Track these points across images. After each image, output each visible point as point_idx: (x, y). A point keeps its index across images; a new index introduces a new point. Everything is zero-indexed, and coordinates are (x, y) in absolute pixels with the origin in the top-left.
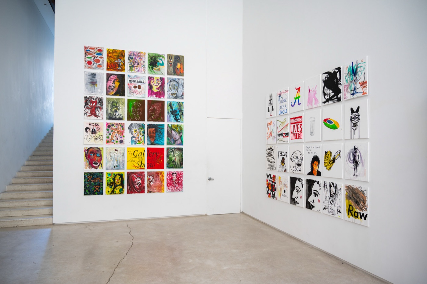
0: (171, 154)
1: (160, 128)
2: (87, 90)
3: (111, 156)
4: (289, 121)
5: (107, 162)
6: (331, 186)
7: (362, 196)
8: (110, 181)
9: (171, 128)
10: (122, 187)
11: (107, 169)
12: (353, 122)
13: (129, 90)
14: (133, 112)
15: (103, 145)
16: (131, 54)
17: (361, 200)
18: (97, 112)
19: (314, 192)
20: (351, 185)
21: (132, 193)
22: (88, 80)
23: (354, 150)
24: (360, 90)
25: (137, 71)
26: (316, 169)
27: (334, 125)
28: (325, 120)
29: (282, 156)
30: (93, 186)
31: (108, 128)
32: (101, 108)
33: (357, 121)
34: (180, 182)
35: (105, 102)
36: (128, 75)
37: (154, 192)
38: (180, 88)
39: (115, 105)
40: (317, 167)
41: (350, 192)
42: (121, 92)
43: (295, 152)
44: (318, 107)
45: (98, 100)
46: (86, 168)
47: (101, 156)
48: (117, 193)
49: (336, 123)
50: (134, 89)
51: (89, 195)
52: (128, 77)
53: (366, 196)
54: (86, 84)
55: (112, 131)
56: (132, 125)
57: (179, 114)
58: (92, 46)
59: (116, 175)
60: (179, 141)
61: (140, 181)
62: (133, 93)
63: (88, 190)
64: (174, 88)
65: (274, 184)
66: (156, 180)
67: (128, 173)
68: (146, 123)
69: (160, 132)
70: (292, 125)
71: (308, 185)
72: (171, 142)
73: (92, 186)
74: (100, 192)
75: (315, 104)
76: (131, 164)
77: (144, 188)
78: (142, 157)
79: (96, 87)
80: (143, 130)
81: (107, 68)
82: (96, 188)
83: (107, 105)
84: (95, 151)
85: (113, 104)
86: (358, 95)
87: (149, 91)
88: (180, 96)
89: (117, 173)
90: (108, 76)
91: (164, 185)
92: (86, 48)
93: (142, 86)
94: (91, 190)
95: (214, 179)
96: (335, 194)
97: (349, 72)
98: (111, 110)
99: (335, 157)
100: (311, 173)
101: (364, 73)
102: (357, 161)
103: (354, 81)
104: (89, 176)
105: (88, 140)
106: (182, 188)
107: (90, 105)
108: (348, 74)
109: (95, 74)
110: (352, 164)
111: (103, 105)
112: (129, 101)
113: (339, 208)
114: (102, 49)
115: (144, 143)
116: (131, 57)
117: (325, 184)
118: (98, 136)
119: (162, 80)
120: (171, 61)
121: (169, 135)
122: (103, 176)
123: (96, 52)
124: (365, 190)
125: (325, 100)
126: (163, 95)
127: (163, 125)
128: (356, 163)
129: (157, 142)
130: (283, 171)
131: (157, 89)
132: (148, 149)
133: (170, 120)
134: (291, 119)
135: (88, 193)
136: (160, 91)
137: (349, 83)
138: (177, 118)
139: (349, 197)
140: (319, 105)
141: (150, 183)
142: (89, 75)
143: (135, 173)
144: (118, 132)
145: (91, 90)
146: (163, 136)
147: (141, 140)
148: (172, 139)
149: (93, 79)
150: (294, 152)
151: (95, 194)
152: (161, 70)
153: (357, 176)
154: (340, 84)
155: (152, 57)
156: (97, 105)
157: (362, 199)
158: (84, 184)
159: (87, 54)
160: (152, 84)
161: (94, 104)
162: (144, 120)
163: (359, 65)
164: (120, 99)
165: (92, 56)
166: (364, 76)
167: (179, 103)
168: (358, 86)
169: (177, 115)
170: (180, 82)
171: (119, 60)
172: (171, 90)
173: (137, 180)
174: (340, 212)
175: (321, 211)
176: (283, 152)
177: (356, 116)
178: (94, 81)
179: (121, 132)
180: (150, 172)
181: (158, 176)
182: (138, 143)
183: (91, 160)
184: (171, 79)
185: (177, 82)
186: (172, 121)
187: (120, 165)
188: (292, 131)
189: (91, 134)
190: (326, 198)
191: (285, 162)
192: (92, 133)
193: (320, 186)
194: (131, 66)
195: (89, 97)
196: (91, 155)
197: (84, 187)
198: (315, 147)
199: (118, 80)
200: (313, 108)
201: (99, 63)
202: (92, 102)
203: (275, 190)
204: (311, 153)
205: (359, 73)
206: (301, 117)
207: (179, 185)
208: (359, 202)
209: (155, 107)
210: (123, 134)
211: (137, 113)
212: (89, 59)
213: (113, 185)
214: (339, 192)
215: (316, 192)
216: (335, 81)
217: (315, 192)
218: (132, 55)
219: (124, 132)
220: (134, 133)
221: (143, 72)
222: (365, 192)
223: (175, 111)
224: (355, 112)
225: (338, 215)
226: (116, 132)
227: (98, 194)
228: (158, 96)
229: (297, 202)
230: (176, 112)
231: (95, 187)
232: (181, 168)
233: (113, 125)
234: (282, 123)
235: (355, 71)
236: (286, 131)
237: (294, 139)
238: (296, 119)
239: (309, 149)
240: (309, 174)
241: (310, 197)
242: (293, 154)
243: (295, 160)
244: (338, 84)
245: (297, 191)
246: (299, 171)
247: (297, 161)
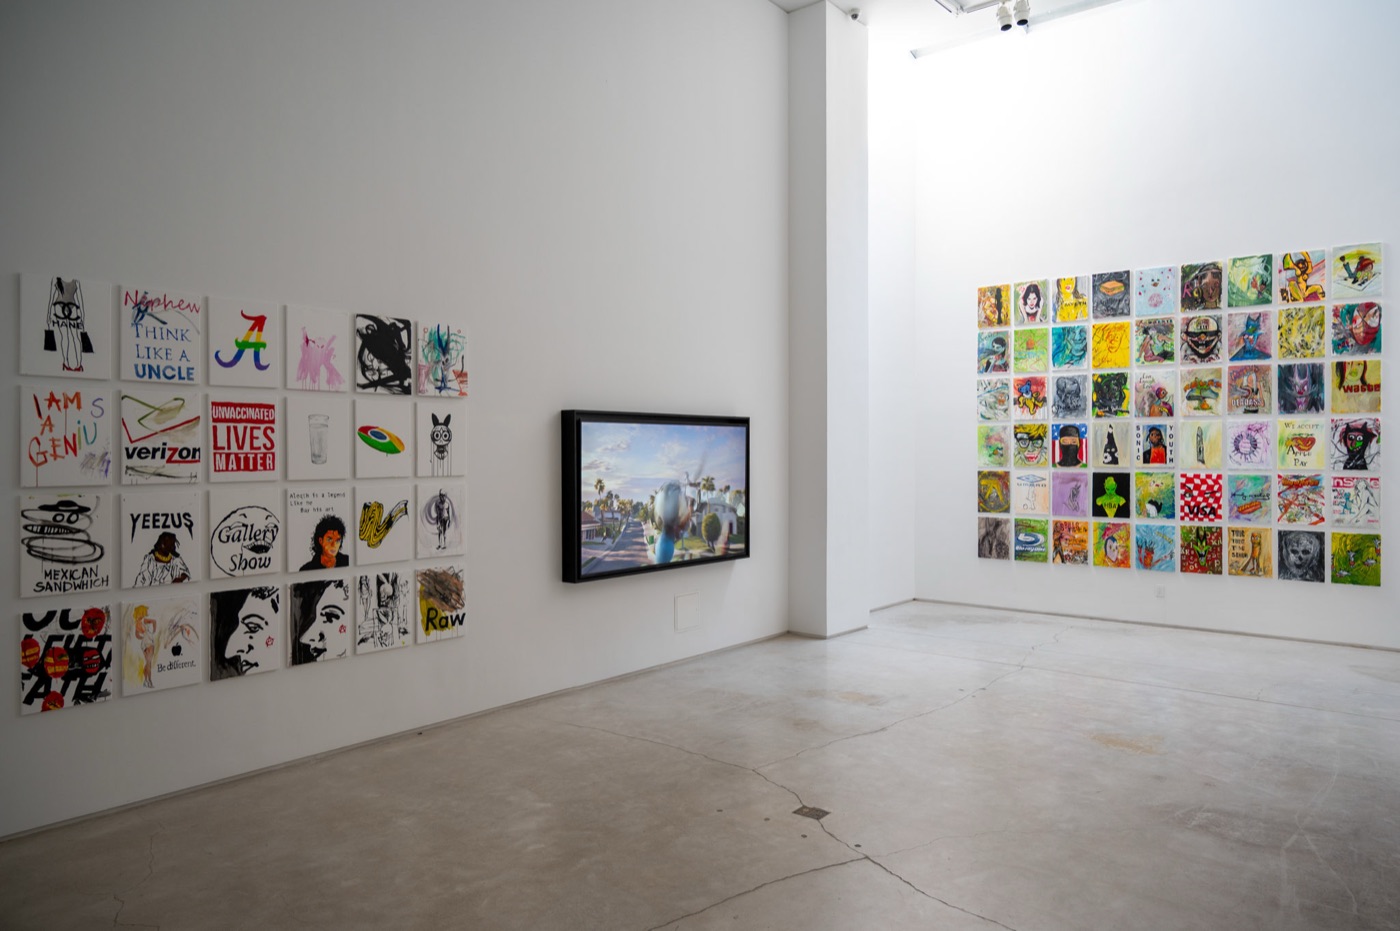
4: (201, 410)
6: (380, 583)
7: (455, 584)
12: (437, 443)
17: (454, 591)
19: (324, 612)
20: (433, 568)
23: (439, 498)
24: (454, 384)
26: (332, 550)
27: (390, 442)
28: (364, 430)
29: (161, 531)
33: (444, 443)
40: (337, 545)
41: (429, 583)
43: (239, 512)
44: (337, 392)
53: (462, 582)
65: (94, 644)
70: (222, 428)
71: (299, 601)
75: (329, 382)
86: (451, 393)
96: (393, 597)
97: (430, 340)
99: (394, 514)
100: (315, 564)
101: (463, 356)
102: (444, 520)
103: (442, 363)
108: (428, 342)
110: (435, 527)
113: (403, 625)
117: (364, 582)
124: (461, 570)
125: (362, 381)
128: (443, 522)
130: (169, 579)
134: (214, 404)
137: (432, 364)
139: (426, 594)
140: (341, 388)
150: (234, 512)
153: (444, 549)
154: (410, 358)
157: (454, 589)
163: (452, 337)
166: (463, 361)
168: (451, 376)
174: (407, 633)
175: (348, 652)
176: (167, 515)
177: (443, 432)
188: (219, 445)
190: (366, 613)
191: (177, 550)
193: (346, 591)
198: (326, 495)
200: (319, 391)
204: (311, 511)
205: (453, 353)
206: (272, 407)
208: (449, 595)
214: (405, 589)
215: (331, 609)
216: (397, 347)
217: (327, 610)
222: (460, 574)
224: (441, 424)
229: (248, 663)
234: (156, 409)
235: (444, 344)
236: (183, 442)
237: (232, 470)
238: (243, 409)
239: (305, 500)
240: (306, 568)
241: (308, 629)
242: (225, 519)
243: (242, 537)
244: (405, 357)
245: (249, 628)
246: (260, 567)
247: (250, 539)
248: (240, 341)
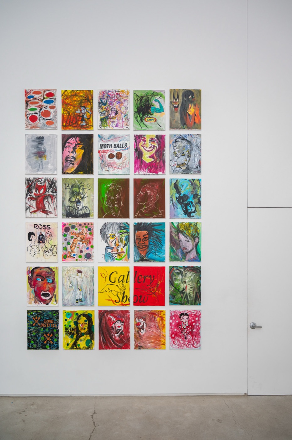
0: (179, 278)
1: (156, 230)
2: (30, 167)
3: (71, 283)
5: (64, 292)
8: (70, 326)
9: (178, 230)
10: (91, 337)
11: (64, 305)
13: (100, 162)
14: (108, 201)
15: (57, 262)
16: (103, 96)
18: (46, 205)
21: (107, 348)
22: (31, 149)
25: (114, 126)
30: (42, 334)
31: (66, 232)
32: (53, 198)
34: (194, 330)
35: (59, 186)
36: (99, 136)
37: (147, 348)
38: (193, 153)
39: (77, 190)
42: (86, 166)
45: (49, 183)
46: (31, 303)
47: (53, 282)
48: (82, 347)
50: (109, 159)
51: (35, 349)
52: (99, 138)
54: (28, 157)
55: (72, 237)
56: (106, 226)
57: (193, 201)
58: (37, 88)
59: (80, 316)
60: (193, 254)
61: (122, 328)
62: (107, 168)
63: (34, 341)
64: (183, 154)
66: (150, 327)
67: (100, 312)
68: (132, 221)
69: (157, 238)
72: (178, 256)
73: (40, 334)
74: (53, 344)
76: (106, 296)
77: (128, 339)
78: (125, 283)
79: (44, 161)
80: (126, 234)
81: (63, 126)
82: (47, 337)
83: (63, 191)
84: (45, 273)
85: (74, 189)
87: (136, 163)
88: (194, 167)
89: (82, 313)
90: (65, 140)
91: (164, 336)
92: (28, 93)
93: (124, 153)
94: (39, 341)
95: (261, 327)
98: (69, 200)
104: (35, 317)
105: (33, 253)
106: (198, 342)
107: (34, 193)
109: (43, 138)
111: (56, 192)
112: (101, 181)
114: (53, 93)
115: (129, 257)
116: (103, 101)
118: (49, 246)
119: (160, 139)
120: (176, 103)
121: (174, 243)
122: (58, 318)
123: (44, 98)
126: (162, 169)
127: (163, 224)
129: (151, 256)
131: (152, 157)
132: (135, 268)
133: (176, 214)
135: (35, 346)
136: (156, 161)
138: (189, 211)
141: (139, 331)
142: (33, 141)
143: (112, 312)
144: (82, 240)
145: (36, 167)
146: (163, 245)
147: (123, 252)
148: (180, 250)
149: (39, 146)
151: (46, 349)
152: (158, 121)
155: (141, 98)
156: (47, 193)
158: (28, 330)
159: (29, 103)
160: (142, 148)
161: (42, 191)
162: (127, 216)
164: (85, 179)
165: (38, 107)
167: (192, 182)
169: (188, 204)
170: (194, 142)
171: (82, 109)
172: (177, 158)
173: (117, 325)
178: (41, 151)
179: (87, 239)
180: (138, 311)
181: (153, 319)
182: (117, 259)
183: (38, 288)
184: (177, 136)
185: (189, 142)
186: (180, 215)
187: (86, 298)
189: (37, 244)
192: (39, 242)
194: (104, 118)
195: (34, 178)
196: (37, 279)
197: (28, 336)
199: (81, 146)
201: (49, 118)
202: (38, 188)
207: (192, 336)
209: (148, 191)
210: (90, 243)
211: (116, 204)
212: (32, 112)
213: (75, 332)
218: (105, 97)
219: (93, 240)
220: (110, 239)
221: (125, 128)
223: (186, 197)
226: (79, 239)
227: (50, 349)
228: (153, 169)
230: (187, 199)
231: (45, 335)
232: (197, 305)
233: (73, 227)
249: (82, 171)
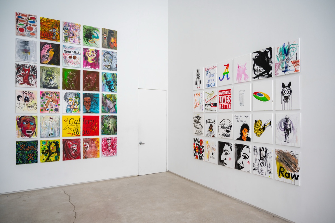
0: (106, 121)
1: (95, 97)
2: (19, 58)
3: (46, 124)
4: (217, 93)
5: (41, 130)
6: (261, 150)
7: (294, 160)
8: (45, 149)
9: (106, 98)
10: (58, 154)
11: (41, 137)
12: (284, 95)
13: (64, 59)
14: (68, 81)
15: (37, 113)
16: (66, 25)
17: (293, 163)
18: (30, 80)
19: (243, 155)
20: (283, 150)
21: (67, 159)
22: (20, 47)
23: (285, 119)
24: (292, 67)
25: (72, 42)
26: (245, 135)
27: (264, 97)
28: (255, 93)
29: (210, 124)
30: (26, 155)
31: (43, 96)
32: (35, 77)
33: (288, 95)
34: (114, 147)
35: (39, 70)
36: (63, 45)
37: (90, 157)
38: (113, 61)
39: (50, 73)
40: (247, 134)
41: (281, 156)
42: (55, 61)
43: (224, 120)
44: (247, 82)
45: (32, 68)
46: (19, 137)
47: (34, 124)
48: (52, 160)
49: (267, 96)
50: (69, 59)
51: (22, 164)
52: (63, 47)
53: (298, 160)
54: (18, 52)
55: (46, 100)
56: (67, 94)
57: (113, 84)
58: (24, 13)
59: (51, 143)
60: (113, 110)
61: (76, 148)
62: (68, 63)
63: (21, 159)
64: (108, 61)
65: (201, 147)
66: (91, 146)
67: (63, 140)
68: (82, 92)
69: (95, 101)
70: (220, 97)
71: (237, 149)
72: (106, 110)
73: (25, 155)
74: (34, 160)
75: (245, 79)
76: (67, 131)
77: (80, 154)
78: (78, 124)
79: (29, 55)
80: (78, 99)
81: (41, 37)
82: (30, 156)
83: (41, 73)
84: (28, 119)
85: (48, 73)
86: (290, 72)
87: (84, 62)
88: (114, 67)
89: (53, 141)
90: (42, 45)
91: (99, 151)
92: (18, 14)
93: (78, 56)
94: (25, 159)
95: (144, 143)
96: (265, 157)
97: (280, 52)
98: (45, 78)
99: (266, 125)
100: (240, 139)
101: (297, 54)
102: (288, 130)
103: (285, 60)
104: (22, 145)
105: (20, 108)
106: (116, 152)
107: (22, 73)
108: (279, 53)
109: (28, 42)
110: (284, 132)
111: (36, 74)
112: (64, 70)
113: (269, 169)
114: (35, 17)
115: (80, 111)
116: (66, 27)
117: (255, 148)
118: (32, 104)
119: (97, 52)
120: (105, 35)
121: (104, 104)
122: (37, 145)
123: (29, 19)
124: (297, 154)
125: (255, 76)
126: (98, 67)
127: (98, 95)
128: (287, 131)
129: (92, 110)
130: (211, 136)
131: (92, 60)
132: (84, 117)
133: (105, 90)
134: (219, 91)
135: (21, 162)
136: (95, 63)
137: (281, 61)
138: (111, 89)
139: (279, 160)
140: (248, 80)
141: (86, 149)
142: (21, 43)
143: (70, 140)
144: (53, 101)
145: (23, 58)
146: (98, 105)
147: (77, 108)
148: (107, 108)
149: (26, 46)
150: (223, 120)
151: (29, 163)
152: (96, 43)
153: (288, 142)
154: (271, 62)
155: (87, 30)
156: (30, 73)
157: (293, 162)
158: (17, 153)
159: (18, 20)
160: (87, 55)
161: (27, 72)
162: (79, 89)
163: (291, 46)
164: (55, 68)
165: (25, 23)
166: (296, 56)
167: (113, 75)
168: (290, 64)
169: (111, 85)
170: (114, 55)
171: (53, 29)
172: (105, 62)
173: (73, 146)
174: (271, 173)
175: (250, 172)
176: (211, 120)
177: (288, 90)
178: (26, 49)
179: (56, 101)
180: (85, 139)
181: (93, 143)
182: (73, 112)
183: (24, 128)
184: (105, 51)
185: (111, 55)
186: (107, 90)
187: (55, 133)
188: (220, 102)
189: (24, 102)
190: (256, 160)
191: (213, 129)
192: (25, 101)
193: (250, 150)
194: (66, 36)
195: (21, 64)
196: (24, 123)
197: (17, 156)
198: (244, 116)
199: (52, 50)
200: (242, 82)
201: (32, 31)
202: (25, 70)
203: (203, 152)
204: (240, 121)
205: (291, 53)
206: (230, 90)
207: (113, 150)
208: (290, 164)
209: (90, 77)
210: (58, 103)
211: (73, 83)
212: (21, 26)
213: (48, 152)
214: (270, 155)
215: (245, 155)
216: (266, 59)
217: (244, 155)
218: (67, 26)
219: (59, 101)
220: (70, 101)
221: (78, 43)
222: (296, 156)
223: (110, 82)
224: (286, 87)
225: (268, 175)
226: (51, 100)
227: (32, 163)
228: (93, 66)
229: (225, 163)
230: (110, 83)
231: (28, 155)
232: (115, 134)
233: (47, 94)
234: (210, 94)
235: (287, 51)
236: (214, 102)
237: (222, 109)
238: (225, 92)
239: (238, 118)
240: (238, 139)
241: (239, 159)
242: (221, 122)
243: (224, 127)
244: (269, 62)
245: (226, 153)
246: (228, 137)
247: (226, 128)
248: (224, 73)
249: (53, 63)
